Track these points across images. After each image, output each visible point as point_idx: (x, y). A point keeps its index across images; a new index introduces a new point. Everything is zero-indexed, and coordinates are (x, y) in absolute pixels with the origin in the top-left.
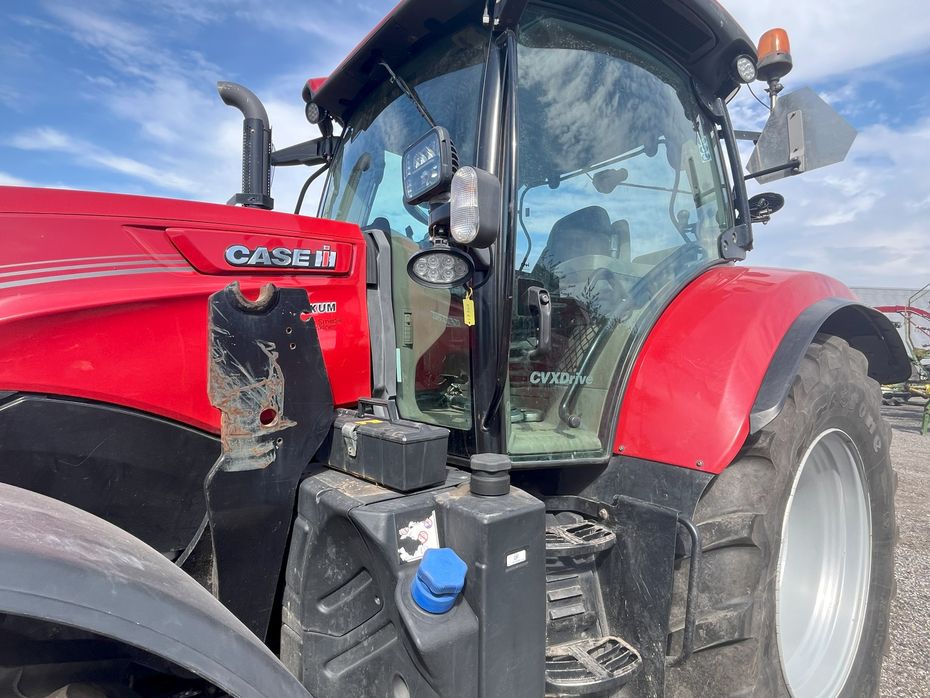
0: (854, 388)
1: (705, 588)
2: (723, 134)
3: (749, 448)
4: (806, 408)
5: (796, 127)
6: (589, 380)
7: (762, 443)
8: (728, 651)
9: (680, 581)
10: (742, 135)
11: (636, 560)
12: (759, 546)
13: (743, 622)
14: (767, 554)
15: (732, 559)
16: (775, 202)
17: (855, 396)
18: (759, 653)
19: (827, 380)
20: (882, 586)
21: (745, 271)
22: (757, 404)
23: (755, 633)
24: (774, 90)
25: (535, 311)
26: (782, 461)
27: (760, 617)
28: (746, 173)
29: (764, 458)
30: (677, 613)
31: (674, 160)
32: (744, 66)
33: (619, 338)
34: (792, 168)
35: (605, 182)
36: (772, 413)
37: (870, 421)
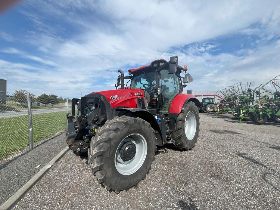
0: (193, 107)
1: (178, 124)
2: (180, 78)
3: (182, 112)
4: (188, 108)
5: (188, 77)
6: (167, 106)
7: (183, 111)
8: (180, 130)
9: (176, 124)
10: (182, 78)
11: (172, 122)
12: (183, 120)
13: (181, 127)
14: (184, 122)
15: (180, 122)
16: (186, 86)
17: (194, 108)
18: (183, 130)
19: (190, 106)
20: (198, 130)
21: (182, 94)
22: (182, 108)
23: (182, 128)
24: (186, 72)
25: (162, 99)
26: (185, 113)
27: (183, 127)
28: (182, 82)
29: (183, 113)
30: (175, 127)
31: (174, 80)
32: (182, 71)
33: (169, 101)
34: (187, 82)
35: (166, 81)
36: (184, 108)
37: (196, 110)
